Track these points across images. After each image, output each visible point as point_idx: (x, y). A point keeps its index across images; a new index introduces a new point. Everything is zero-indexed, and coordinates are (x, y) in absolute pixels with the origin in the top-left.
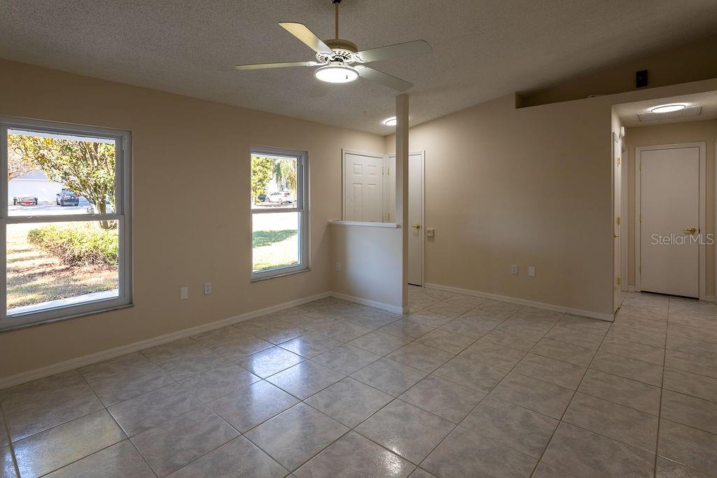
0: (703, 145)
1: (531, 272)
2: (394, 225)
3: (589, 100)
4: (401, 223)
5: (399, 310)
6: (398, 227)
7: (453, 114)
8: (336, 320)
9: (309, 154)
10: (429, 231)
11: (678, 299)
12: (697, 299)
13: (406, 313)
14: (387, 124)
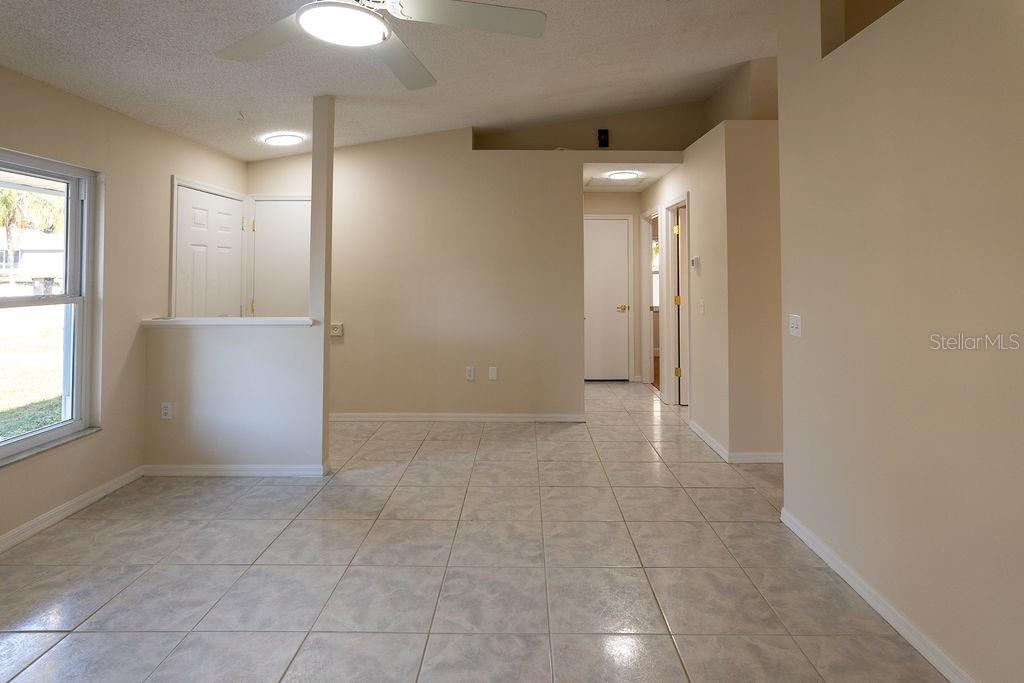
0: (631, 218)
1: (492, 372)
2: (307, 320)
3: (557, 153)
4: (321, 316)
5: (316, 470)
6: (315, 323)
7: (369, 143)
8: (193, 522)
9: (102, 178)
10: (335, 327)
11: (614, 383)
12: (627, 381)
13: (328, 473)
14: (269, 142)
